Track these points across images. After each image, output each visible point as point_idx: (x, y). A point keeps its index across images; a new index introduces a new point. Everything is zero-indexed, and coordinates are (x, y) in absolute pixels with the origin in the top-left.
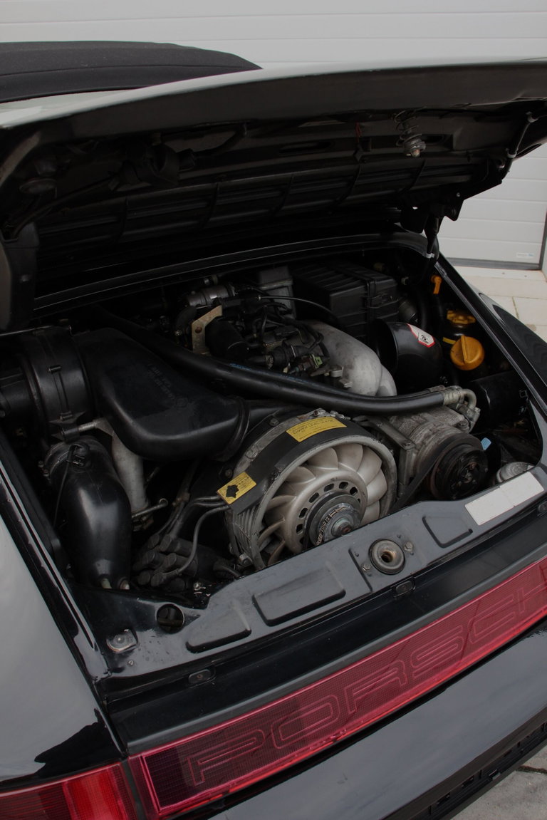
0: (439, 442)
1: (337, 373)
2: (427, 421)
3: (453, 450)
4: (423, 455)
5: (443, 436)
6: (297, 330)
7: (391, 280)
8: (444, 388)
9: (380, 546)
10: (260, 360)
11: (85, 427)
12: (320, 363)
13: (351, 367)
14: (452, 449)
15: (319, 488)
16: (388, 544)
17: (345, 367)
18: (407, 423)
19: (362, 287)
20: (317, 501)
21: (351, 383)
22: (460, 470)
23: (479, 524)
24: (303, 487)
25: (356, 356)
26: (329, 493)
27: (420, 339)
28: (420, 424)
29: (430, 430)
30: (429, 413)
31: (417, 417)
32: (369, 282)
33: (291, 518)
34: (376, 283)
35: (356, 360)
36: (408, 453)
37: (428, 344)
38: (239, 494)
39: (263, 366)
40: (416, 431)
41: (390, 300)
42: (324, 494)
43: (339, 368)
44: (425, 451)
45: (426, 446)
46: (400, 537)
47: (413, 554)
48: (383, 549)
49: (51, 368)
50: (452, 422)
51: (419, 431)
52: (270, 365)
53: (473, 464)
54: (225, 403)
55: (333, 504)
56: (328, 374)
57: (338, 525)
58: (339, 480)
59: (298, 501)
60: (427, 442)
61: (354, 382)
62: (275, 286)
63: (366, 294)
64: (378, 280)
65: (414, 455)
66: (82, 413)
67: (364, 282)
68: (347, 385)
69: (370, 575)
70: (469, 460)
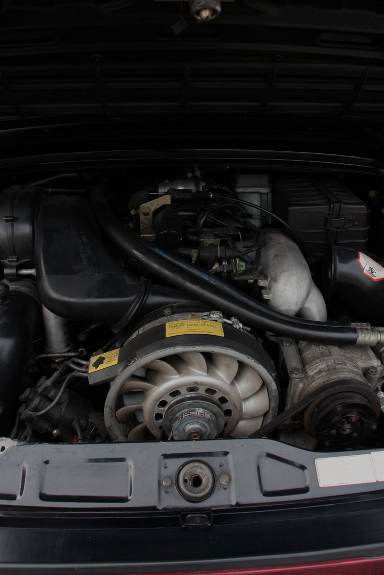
0: (327, 381)
1: (262, 283)
2: (330, 355)
3: (337, 395)
4: (308, 389)
5: (335, 377)
6: (240, 233)
7: (363, 206)
8: (369, 327)
9: (192, 467)
10: (185, 251)
11: (25, 272)
12: (244, 268)
13: (275, 280)
14: (336, 393)
15: (182, 386)
16: (201, 468)
17: (271, 279)
18: (313, 351)
19: (328, 206)
20: (178, 398)
21: (271, 295)
22: (337, 418)
23: (321, 485)
24: (166, 380)
25: (284, 271)
26: (193, 394)
27: (366, 271)
28: (323, 356)
29: (327, 366)
30: (339, 347)
31: (325, 348)
32: (334, 202)
33: (149, 404)
34: (342, 205)
35: (282, 274)
36: (294, 382)
37: (375, 278)
38: (101, 367)
39: (187, 259)
40: (314, 362)
41: (354, 226)
42: (185, 394)
43: (266, 278)
44: (311, 386)
45: (313, 381)
46: (221, 466)
47: (225, 489)
48: (195, 471)
49: (6, 217)
50: (362, 364)
51: (317, 363)
52: (194, 259)
53: (354, 417)
54: (129, 281)
55: (190, 405)
56: (252, 281)
57: (190, 427)
58: (207, 386)
59: (158, 390)
60: (316, 377)
61: (273, 295)
62: (251, 190)
63: (329, 214)
64: (344, 204)
65: (301, 385)
66: (27, 260)
67: (329, 202)
68: (266, 296)
69: (166, 492)
70: (350, 411)
